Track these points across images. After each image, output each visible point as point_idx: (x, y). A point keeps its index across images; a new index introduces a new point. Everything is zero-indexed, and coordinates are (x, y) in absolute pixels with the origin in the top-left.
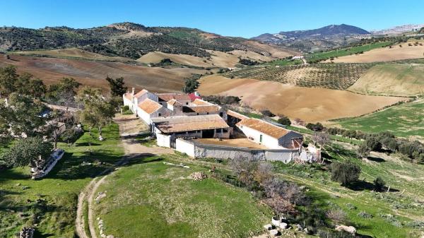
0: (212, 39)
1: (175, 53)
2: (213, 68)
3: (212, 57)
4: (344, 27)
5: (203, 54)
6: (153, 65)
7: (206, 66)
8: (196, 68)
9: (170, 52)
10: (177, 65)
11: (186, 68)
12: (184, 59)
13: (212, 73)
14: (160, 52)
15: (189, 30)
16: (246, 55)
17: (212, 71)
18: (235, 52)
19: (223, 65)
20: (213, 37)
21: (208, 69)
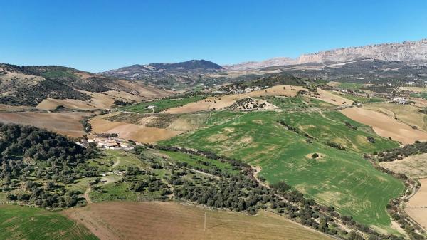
0: (87, 79)
1: (63, 98)
2: (96, 110)
3: (93, 99)
4: (203, 62)
5: (85, 98)
6: (52, 112)
7: (89, 109)
8: (83, 111)
9: (59, 98)
10: (69, 110)
11: (76, 112)
12: (72, 104)
13: (96, 115)
14: (51, 99)
15: (64, 69)
16: (119, 96)
17: (96, 113)
18: (109, 92)
19: (103, 107)
20: (88, 77)
21: (93, 112)
